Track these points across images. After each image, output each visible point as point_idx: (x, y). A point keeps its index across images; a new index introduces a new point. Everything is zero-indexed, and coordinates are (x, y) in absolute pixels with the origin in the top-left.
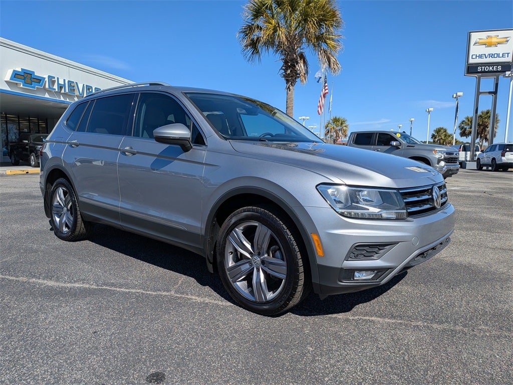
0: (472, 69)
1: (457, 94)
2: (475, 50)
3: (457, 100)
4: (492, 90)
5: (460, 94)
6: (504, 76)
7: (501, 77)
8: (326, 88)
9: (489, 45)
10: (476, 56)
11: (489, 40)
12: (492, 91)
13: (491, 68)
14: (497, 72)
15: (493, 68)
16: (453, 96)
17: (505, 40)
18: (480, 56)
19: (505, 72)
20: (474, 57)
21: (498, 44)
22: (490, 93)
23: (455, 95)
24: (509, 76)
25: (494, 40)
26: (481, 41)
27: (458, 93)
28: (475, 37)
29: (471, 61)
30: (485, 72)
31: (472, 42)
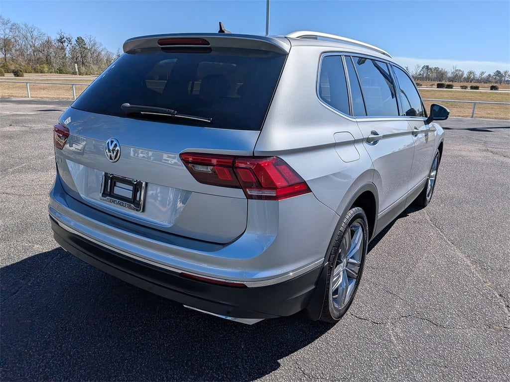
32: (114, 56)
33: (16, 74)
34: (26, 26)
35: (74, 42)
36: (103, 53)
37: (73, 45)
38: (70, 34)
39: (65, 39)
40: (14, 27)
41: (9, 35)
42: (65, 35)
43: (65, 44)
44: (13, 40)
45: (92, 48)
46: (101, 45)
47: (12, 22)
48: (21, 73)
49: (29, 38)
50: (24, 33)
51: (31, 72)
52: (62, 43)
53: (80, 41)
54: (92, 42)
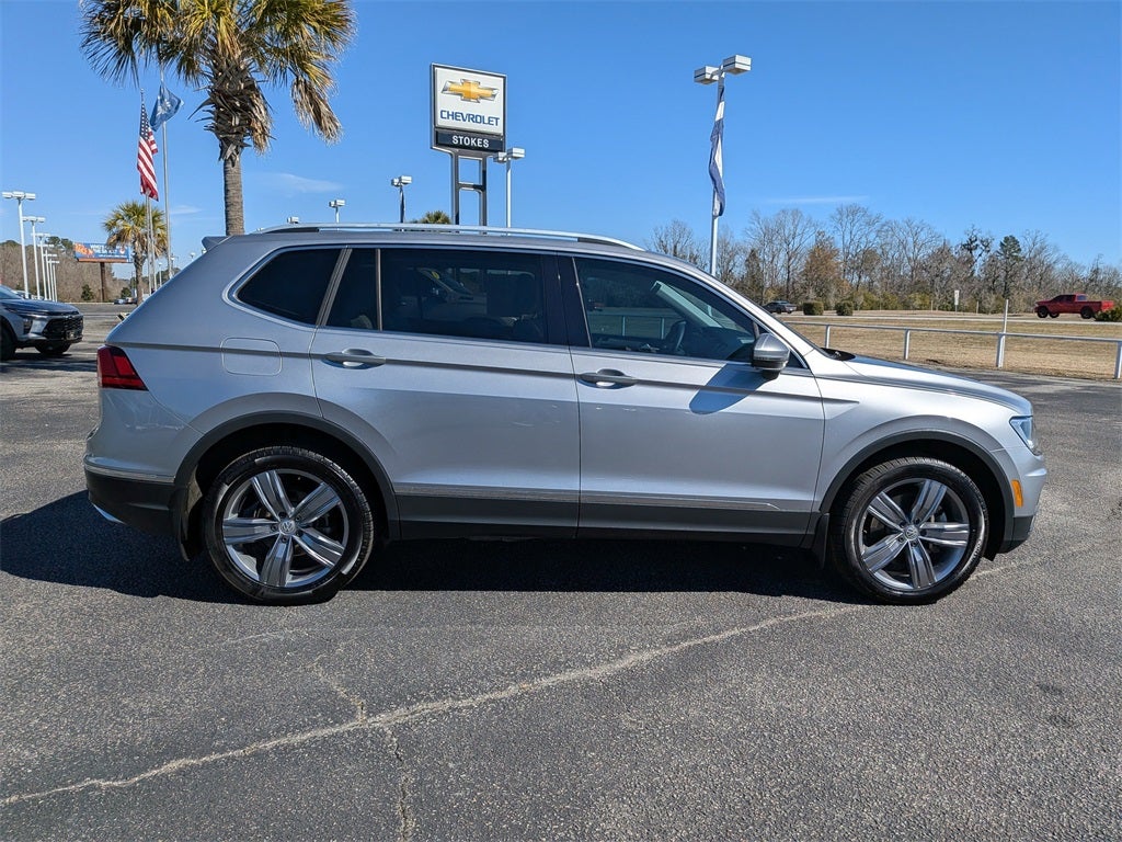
0: (442, 138)
1: (400, 180)
2: (446, 103)
3: (401, 190)
4: (478, 182)
5: (407, 179)
6: (496, 159)
7: (490, 159)
8: (152, 138)
9: (467, 97)
10: (448, 115)
11: (465, 88)
12: (477, 184)
13: (473, 142)
14: (483, 149)
15: (476, 142)
16: (393, 182)
17: (490, 92)
18: (455, 116)
19: (497, 151)
20: (445, 115)
21: (482, 98)
22: (475, 187)
23: (396, 181)
24: (503, 162)
25: (474, 90)
26: (453, 87)
27: (403, 178)
28: (444, 76)
29: (441, 122)
30: (463, 147)
31: (439, 88)
32: (1085, 272)
33: (841, 311)
34: (909, 223)
35: (996, 246)
36: (1059, 266)
37: (991, 252)
38: (990, 232)
39: (978, 242)
40: (890, 227)
41: (873, 240)
42: (979, 236)
43: (976, 253)
44: (879, 251)
45: (1035, 256)
46: (1056, 249)
47: (883, 221)
48: (848, 308)
49: (911, 245)
50: (902, 238)
51: (896, 309)
52: (970, 250)
53: (1010, 244)
54: (1037, 246)
